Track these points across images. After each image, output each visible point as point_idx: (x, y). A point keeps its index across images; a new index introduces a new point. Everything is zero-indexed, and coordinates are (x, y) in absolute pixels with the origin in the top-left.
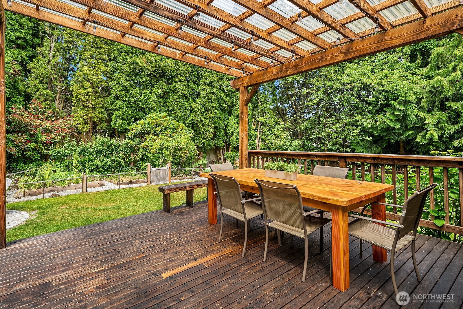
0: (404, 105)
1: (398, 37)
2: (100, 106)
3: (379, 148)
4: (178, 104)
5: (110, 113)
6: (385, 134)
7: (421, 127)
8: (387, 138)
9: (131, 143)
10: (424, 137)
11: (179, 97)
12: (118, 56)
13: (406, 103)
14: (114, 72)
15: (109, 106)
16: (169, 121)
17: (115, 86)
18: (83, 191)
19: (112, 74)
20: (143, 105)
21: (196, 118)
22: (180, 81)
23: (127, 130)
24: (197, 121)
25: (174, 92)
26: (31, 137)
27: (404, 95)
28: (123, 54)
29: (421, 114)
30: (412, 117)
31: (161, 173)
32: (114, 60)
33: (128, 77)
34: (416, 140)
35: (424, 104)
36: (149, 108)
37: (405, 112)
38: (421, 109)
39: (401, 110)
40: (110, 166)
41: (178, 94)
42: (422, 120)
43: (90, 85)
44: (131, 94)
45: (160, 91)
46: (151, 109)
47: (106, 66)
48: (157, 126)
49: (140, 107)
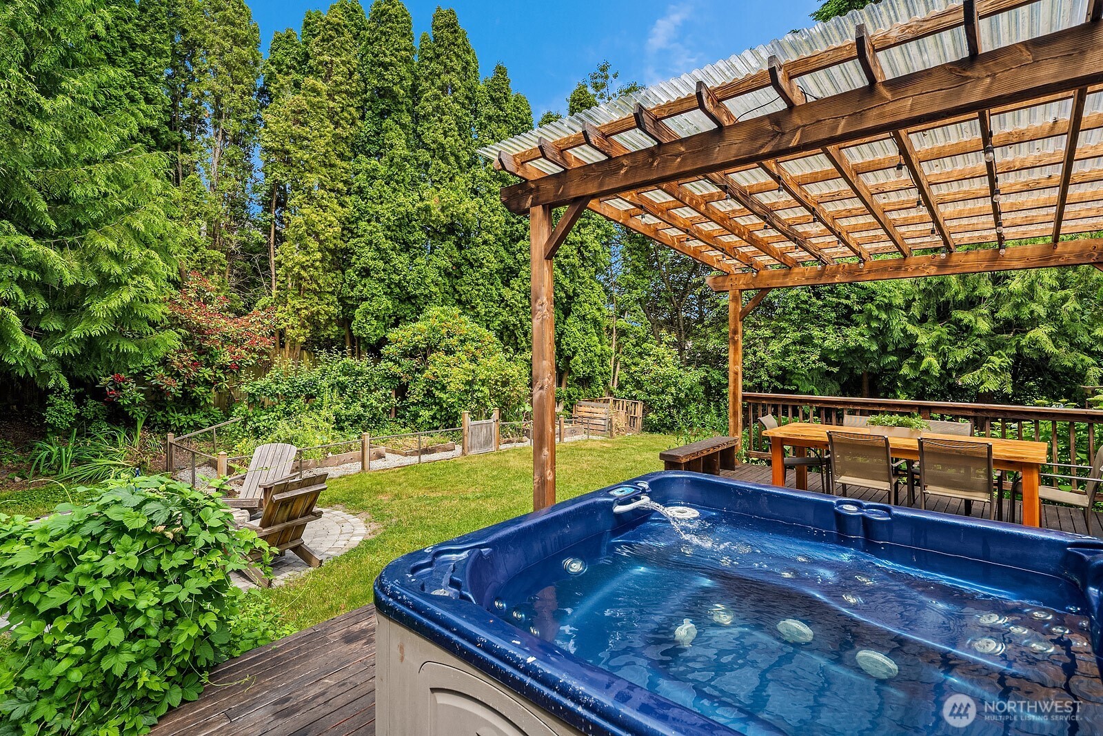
0: (886, 311)
1: (1020, 259)
2: (330, 290)
3: (837, 383)
4: (479, 290)
5: (348, 305)
6: (850, 359)
7: (909, 350)
8: (849, 366)
9: (396, 370)
10: (914, 367)
11: (483, 275)
12: (367, 184)
13: (888, 307)
14: (358, 219)
15: (346, 291)
16: (467, 325)
17: (363, 247)
18: (363, 468)
19: (353, 222)
20: (415, 289)
21: (512, 319)
22: (485, 242)
23: (383, 341)
24: (514, 325)
25: (472, 266)
26: (200, 355)
27: (887, 295)
28: (377, 183)
29: (911, 329)
30: (897, 334)
31: (484, 430)
32: (356, 193)
33: (389, 230)
34: (901, 372)
35: (916, 311)
36: (426, 296)
37: (887, 324)
38: (911, 319)
39: (880, 319)
40: (360, 417)
41: (482, 271)
42: (912, 337)
43: (317, 245)
44: (394, 266)
45: (446, 263)
46: (429, 298)
47: (342, 205)
48: (450, 335)
49: (408, 293)
